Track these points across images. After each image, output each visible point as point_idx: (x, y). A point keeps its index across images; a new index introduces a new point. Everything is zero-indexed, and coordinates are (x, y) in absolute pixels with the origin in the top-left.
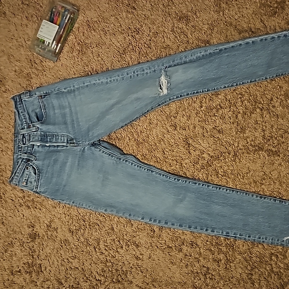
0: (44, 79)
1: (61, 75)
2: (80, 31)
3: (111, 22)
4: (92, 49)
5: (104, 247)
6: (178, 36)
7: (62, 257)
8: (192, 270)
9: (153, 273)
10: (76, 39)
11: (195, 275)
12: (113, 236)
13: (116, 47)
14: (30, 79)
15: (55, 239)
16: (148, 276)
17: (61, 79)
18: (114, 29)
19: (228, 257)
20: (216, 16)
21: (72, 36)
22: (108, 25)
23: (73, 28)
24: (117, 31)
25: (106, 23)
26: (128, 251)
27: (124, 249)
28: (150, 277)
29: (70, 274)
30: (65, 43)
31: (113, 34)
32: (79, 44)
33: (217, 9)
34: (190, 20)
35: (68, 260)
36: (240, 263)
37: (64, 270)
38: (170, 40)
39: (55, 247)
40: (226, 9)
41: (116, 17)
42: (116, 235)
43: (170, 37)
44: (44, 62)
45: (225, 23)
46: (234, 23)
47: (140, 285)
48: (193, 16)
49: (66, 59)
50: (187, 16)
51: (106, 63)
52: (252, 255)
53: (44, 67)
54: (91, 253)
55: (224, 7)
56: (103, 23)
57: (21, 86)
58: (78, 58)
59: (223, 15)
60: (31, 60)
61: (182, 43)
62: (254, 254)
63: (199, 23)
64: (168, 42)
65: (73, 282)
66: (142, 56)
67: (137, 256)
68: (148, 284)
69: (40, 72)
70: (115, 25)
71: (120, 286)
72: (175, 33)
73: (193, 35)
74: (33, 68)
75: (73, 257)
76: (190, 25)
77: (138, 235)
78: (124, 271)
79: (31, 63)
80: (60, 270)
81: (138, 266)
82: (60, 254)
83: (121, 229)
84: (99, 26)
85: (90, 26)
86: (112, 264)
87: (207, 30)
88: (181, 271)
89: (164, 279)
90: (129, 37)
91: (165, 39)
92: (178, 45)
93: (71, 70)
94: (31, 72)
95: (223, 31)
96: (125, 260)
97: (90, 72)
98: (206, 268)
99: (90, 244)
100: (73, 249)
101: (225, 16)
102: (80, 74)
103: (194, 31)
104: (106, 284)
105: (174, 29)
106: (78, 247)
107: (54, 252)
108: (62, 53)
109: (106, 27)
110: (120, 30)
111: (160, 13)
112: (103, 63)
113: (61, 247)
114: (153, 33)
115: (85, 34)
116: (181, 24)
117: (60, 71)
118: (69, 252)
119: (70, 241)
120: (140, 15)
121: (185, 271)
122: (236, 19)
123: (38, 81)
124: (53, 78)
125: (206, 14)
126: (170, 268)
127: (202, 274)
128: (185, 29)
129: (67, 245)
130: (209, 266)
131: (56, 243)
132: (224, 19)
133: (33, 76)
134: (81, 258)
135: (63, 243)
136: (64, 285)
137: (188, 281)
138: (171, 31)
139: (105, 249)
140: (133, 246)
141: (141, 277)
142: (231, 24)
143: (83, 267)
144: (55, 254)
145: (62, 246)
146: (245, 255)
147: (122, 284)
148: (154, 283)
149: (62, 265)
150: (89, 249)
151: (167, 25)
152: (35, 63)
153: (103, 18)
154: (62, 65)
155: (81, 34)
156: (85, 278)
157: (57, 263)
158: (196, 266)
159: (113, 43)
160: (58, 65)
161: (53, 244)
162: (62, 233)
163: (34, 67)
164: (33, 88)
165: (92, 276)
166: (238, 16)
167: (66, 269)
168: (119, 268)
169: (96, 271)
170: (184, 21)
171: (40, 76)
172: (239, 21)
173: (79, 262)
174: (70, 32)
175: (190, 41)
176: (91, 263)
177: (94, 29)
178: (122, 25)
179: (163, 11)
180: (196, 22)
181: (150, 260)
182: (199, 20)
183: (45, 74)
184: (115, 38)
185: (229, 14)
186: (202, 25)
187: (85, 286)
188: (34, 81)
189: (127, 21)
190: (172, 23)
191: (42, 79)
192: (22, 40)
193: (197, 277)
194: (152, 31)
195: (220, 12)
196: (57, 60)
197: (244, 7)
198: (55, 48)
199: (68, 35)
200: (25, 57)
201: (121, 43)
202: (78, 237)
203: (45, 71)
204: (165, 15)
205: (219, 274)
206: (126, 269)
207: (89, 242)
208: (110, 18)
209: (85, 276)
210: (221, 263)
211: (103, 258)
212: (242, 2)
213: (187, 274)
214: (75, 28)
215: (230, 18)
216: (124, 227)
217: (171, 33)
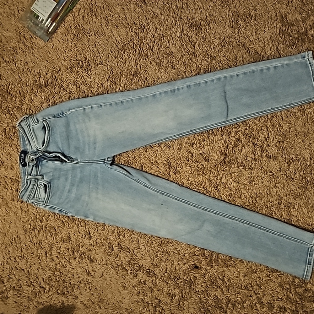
0: (31, 57)
1: (50, 58)
2: (80, 13)
3: (116, 12)
4: (89, 36)
5: (56, 253)
6: (185, 45)
7: (9, 254)
8: (143, 299)
9: (101, 293)
10: (74, 22)
11: (145, 305)
12: (68, 244)
13: (115, 41)
14: (15, 54)
15: (6, 234)
16: (95, 295)
17: (48, 61)
18: (118, 20)
19: (183, 294)
20: (230, 32)
21: (71, 17)
22: (112, 14)
23: (73, 8)
24: (121, 23)
25: (111, 11)
26: (81, 264)
27: (77, 260)
28: (97, 297)
29: (14, 275)
30: (62, 23)
31: (116, 25)
32: (76, 27)
33: (233, 25)
34: (201, 29)
35: (15, 259)
36: (194, 303)
37: (9, 269)
38: (176, 47)
39: (4, 242)
40: (243, 26)
41: (123, 7)
42: (72, 244)
43: (176, 44)
44: (34, 39)
45: (238, 43)
46: (248, 44)
47: (85, 302)
48: (205, 27)
49: (59, 41)
50: (199, 25)
51: (101, 56)
52: (208, 297)
53: (33, 45)
54: (41, 257)
55: (241, 24)
56: (107, 11)
57: (4, 59)
58: (72, 43)
59: (238, 33)
60: (20, 34)
61: (187, 54)
62: (211, 297)
63: (211, 36)
64: (173, 49)
65: (15, 283)
66: (141, 58)
67: (89, 272)
68: (93, 303)
69: (28, 49)
70: (120, 16)
71: (64, 298)
72: (182, 40)
73: (201, 47)
74: (21, 43)
75: (21, 257)
76: (200, 36)
77: (95, 250)
78: (72, 284)
79: (20, 37)
80: (4, 268)
81: (87, 282)
82: (7, 251)
83: (79, 239)
84: (102, 13)
85: (92, 10)
86: (61, 274)
87: (217, 46)
88: (132, 298)
89: (112, 302)
90: (131, 33)
91: (171, 44)
92: (183, 55)
93: (61, 55)
94: (17, 46)
95: (234, 50)
96: (75, 273)
97: (82, 62)
98: (158, 301)
99: (42, 247)
100: (22, 249)
101: (239, 34)
102: (70, 61)
103: (203, 43)
104: (50, 293)
105: (182, 36)
106: (29, 248)
107: (2, 248)
108: (55, 33)
109: (109, 15)
110: (124, 22)
111: (171, 14)
112: (97, 54)
113: (10, 243)
114: (158, 34)
115: (85, 18)
116: (190, 32)
117: (50, 53)
118: (18, 251)
119: (22, 240)
120: (149, 11)
121: (135, 298)
122: (250, 41)
123: (23, 58)
124: (41, 59)
125: (220, 27)
126: (120, 292)
127: (153, 305)
128: (194, 39)
129: (17, 242)
130: (162, 299)
131: (7, 239)
132: (237, 37)
133: (19, 51)
134: (29, 260)
135: (13, 239)
136: (5, 285)
137: (137, 310)
138: (178, 37)
139: (57, 256)
140: (87, 260)
141: (88, 294)
142: (244, 45)
143: (30, 270)
144: (2, 250)
145: (12, 243)
146: (202, 296)
147: (67, 297)
148: (100, 304)
149: (7, 263)
150: (40, 253)
151: (176, 30)
152: (24, 37)
153: (109, 4)
154: (53, 47)
155: (81, 17)
156: (29, 282)
157: (3, 259)
158: (148, 296)
159: (114, 36)
160: (49, 46)
161: (3, 238)
162: (15, 229)
163: (22, 41)
164: (17, 65)
165: (37, 282)
166: (254, 38)
167: (11, 268)
168: (67, 280)
169: (42, 277)
170: (195, 30)
171: (27, 53)
172: (253, 44)
173: (26, 264)
174: (69, 12)
175: (197, 53)
176: (39, 268)
177: (95, 15)
178: (127, 18)
179: (175, 13)
180: (207, 33)
181: (101, 278)
182: (211, 32)
183: (33, 53)
184: (116, 31)
185: (245, 33)
186: (213, 38)
187: (27, 290)
188: (19, 57)
189: (133, 14)
190: (182, 28)
191: (28, 57)
192: (16, 9)
193: (147, 308)
194: (158, 32)
195: (235, 29)
196: (48, 40)
197: (262, 29)
198: (48, 26)
199: (66, 15)
200: (14, 29)
201: (122, 38)
202: (31, 237)
203: (33, 49)
204: (176, 18)
205: (170, 309)
206: (73, 282)
207: (41, 245)
208: (116, 7)
209: (30, 280)
210: (174, 298)
211: (53, 266)
212: (262, 24)
213: (137, 302)
214: (75, 9)
215: (245, 38)
216: (82, 238)
217: (178, 39)
